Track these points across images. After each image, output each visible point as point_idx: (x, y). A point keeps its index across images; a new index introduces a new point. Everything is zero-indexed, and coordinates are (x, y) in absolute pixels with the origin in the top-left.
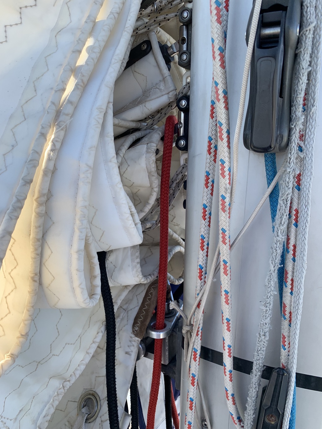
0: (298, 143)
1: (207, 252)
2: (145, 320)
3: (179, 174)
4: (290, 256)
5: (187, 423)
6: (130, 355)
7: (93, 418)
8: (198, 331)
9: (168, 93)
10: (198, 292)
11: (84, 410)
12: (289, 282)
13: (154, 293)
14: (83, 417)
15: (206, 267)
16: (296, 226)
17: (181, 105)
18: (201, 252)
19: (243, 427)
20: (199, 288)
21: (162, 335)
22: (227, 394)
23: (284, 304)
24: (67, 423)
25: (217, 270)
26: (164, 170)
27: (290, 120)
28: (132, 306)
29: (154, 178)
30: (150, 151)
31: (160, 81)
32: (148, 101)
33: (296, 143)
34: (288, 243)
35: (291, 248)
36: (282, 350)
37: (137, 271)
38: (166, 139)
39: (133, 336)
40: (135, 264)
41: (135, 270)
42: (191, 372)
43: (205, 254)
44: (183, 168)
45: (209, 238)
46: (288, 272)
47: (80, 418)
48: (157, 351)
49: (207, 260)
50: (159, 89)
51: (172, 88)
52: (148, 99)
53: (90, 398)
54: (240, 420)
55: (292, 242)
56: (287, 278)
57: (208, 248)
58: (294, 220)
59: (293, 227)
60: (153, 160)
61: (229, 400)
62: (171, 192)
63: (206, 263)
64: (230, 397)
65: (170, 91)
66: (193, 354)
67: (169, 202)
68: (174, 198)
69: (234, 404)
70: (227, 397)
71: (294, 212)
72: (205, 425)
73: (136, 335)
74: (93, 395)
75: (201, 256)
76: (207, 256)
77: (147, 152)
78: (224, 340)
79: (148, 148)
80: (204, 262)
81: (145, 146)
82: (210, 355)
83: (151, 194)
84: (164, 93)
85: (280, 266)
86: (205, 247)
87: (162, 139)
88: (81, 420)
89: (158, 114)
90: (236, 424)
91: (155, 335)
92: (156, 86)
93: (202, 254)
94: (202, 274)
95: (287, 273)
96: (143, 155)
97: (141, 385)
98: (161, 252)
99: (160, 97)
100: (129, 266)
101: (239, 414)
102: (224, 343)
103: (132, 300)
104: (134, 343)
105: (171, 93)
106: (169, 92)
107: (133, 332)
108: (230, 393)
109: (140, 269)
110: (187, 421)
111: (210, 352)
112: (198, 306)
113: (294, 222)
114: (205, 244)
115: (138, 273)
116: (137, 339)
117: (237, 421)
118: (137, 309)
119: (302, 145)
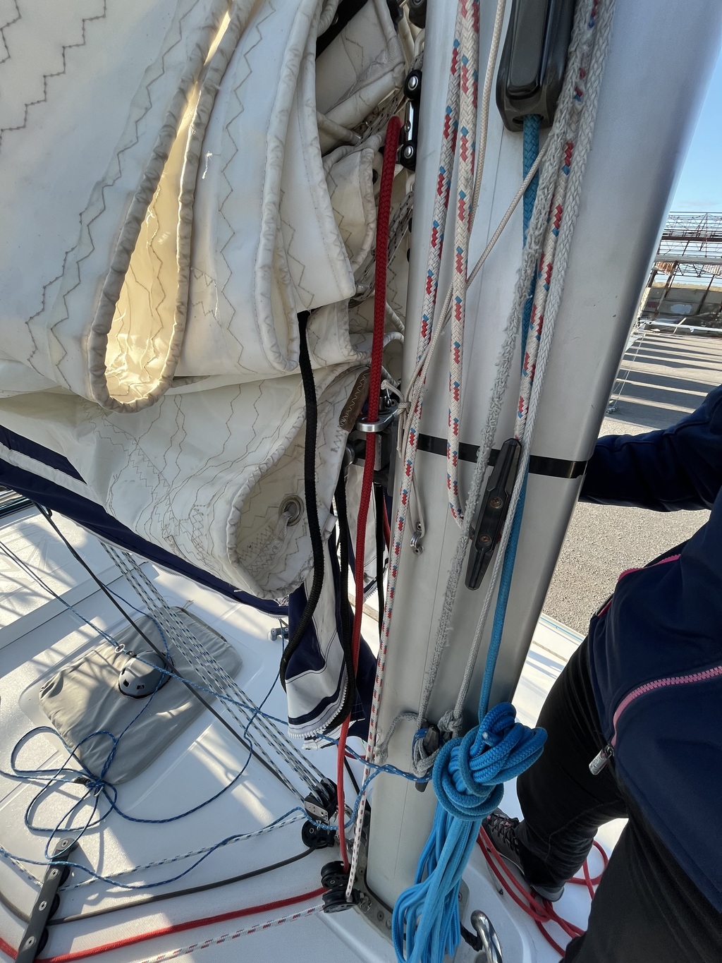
0: (576, 83)
1: (435, 296)
2: (354, 410)
3: (403, 207)
4: (542, 282)
5: (399, 519)
6: (336, 451)
7: (296, 521)
8: (417, 406)
9: (393, 70)
10: (420, 354)
11: (285, 514)
12: (537, 321)
13: (366, 381)
14: (285, 520)
15: (432, 318)
16: (557, 234)
17: (411, 84)
18: (427, 296)
19: (463, 518)
20: (421, 349)
21: (373, 428)
22: (449, 481)
23: (527, 354)
24: (268, 529)
25: (447, 319)
26: (383, 196)
27: (569, 40)
28: (339, 399)
29: (371, 205)
30: (365, 159)
31: (382, 51)
32: (364, 87)
33: (574, 84)
34: (542, 262)
35: (545, 269)
36: (518, 418)
37: (344, 340)
38: (387, 151)
39: (340, 429)
40: (342, 331)
41: (342, 339)
42: (407, 459)
43: (432, 299)
44: (409, 197)
45: (438, 276)
46: (537, 306)
47: (281, 522)
48: (369, 456)
49: (434, 308)
50: (380, 64)
51: (398, 60)
52: (364, 84)
53: (293, 503)
54: (460, 511)
55: (547, 260)
56: (535, 314)
57: (436, 290)
58: (554, 223)
59: (552, 236)
60: (369, 175)
61: (450, 488)
62: (392, 234)
63: (433, 313)
64: (452, 485)
65: (395, 64)
66: (410, 435)
67: (388, 252)
68: (396, 247)
69: (456, 493)
70: (449, 485)
71: (555, 211)
72: (419, 527)
73: (344, 428)
74: (295, 499)
75: (426, 302)
76: (434, 302)
77: (362, 162)
78: (450, 412)
79: (362, 157)
80: (430, 311)
81: (359, 154)
82: (430, 444)
83: (367, 235)
84: (387, 70)
85: (528, 297)
86: (432, 289)
87: (381, 150)
88: (283, 523)
89: (377, 118)
90: (456, 517)
91: (365, 427)
92: (376, 62)
93: (428, 298)
94: (426, 330)
95: (535, 308)
96: (356, 167)
97: (350, 516)
98: (375, 308)
99: (381, 77)
100: (335, 334)
101: (460, 507)
102: (450, 417)
103: (340, 391)
104: (340, 438)
105: (397, 70)
106: (395, 67)
107: (340, 424)
108: (452, 480)
109: (348, 338)
110: (399, 517)
111: (430, 440)
112: (419, 374)
113: (553, 227)
114: (433, 283)
115: (347, 343)
116: (344, 431)
117: (457, 513)
118: (345, 401)
119: (582, 88)
